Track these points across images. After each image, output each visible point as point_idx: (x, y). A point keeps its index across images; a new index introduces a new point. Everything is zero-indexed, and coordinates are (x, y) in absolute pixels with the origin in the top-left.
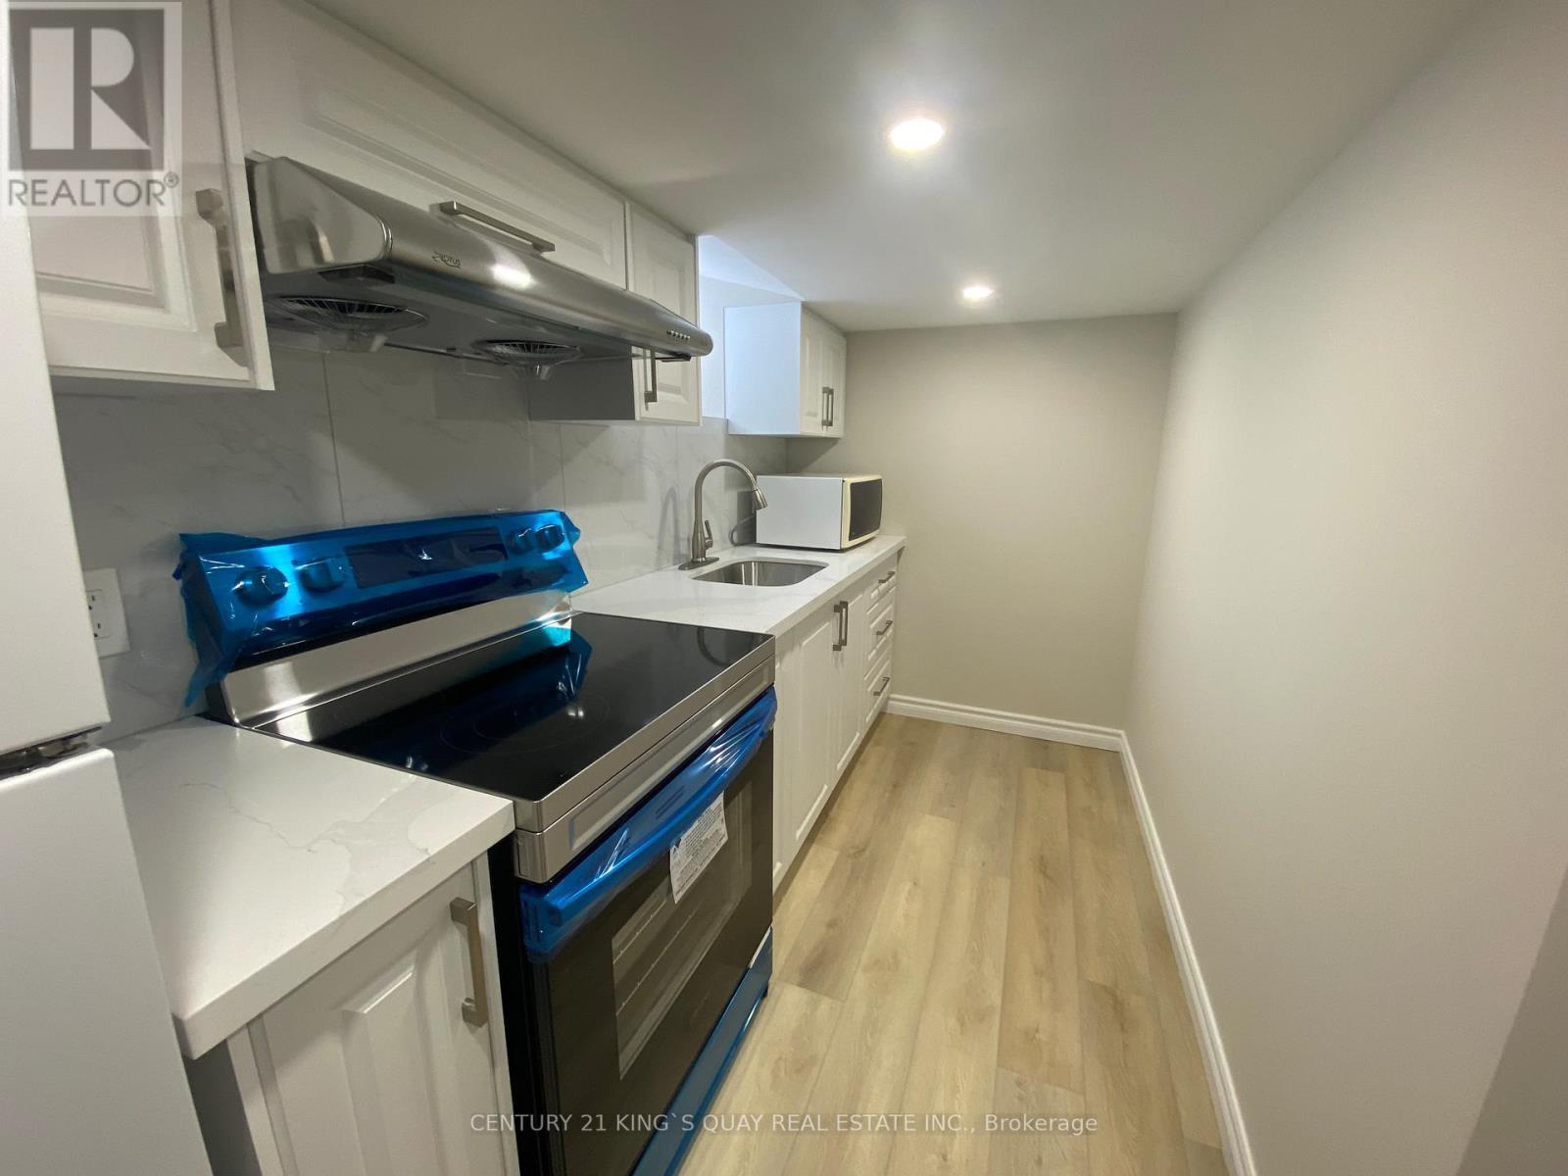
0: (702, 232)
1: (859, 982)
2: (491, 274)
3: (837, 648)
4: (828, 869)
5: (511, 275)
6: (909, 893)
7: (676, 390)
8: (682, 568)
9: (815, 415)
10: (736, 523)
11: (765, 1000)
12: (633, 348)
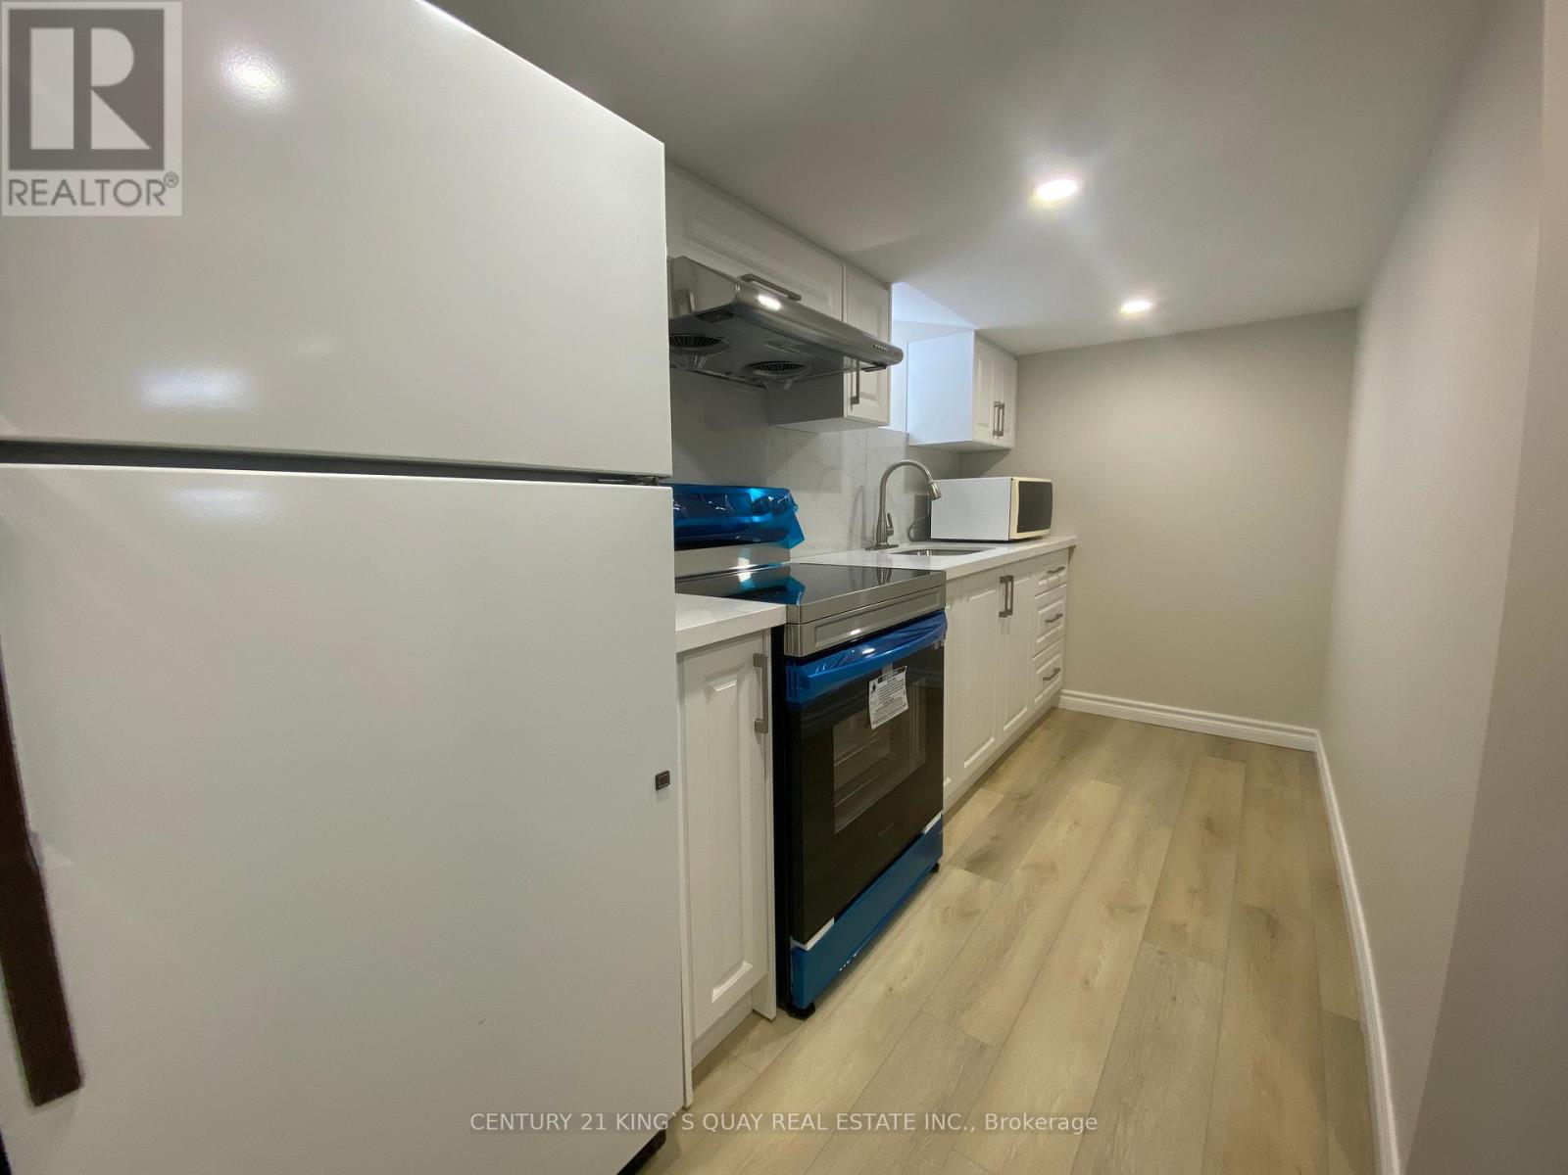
0: (896, 280)
1: (1018, 876)
2: (757, 301)
3: (1002, 615)
4: (993, 806)
5: (769, 302)
6: (1069, 828)
7: (871, 397)
8: (867, 549)
9: (987, 426)
10: (912, 521)
11: (936, 875)
12: (845, 358)
